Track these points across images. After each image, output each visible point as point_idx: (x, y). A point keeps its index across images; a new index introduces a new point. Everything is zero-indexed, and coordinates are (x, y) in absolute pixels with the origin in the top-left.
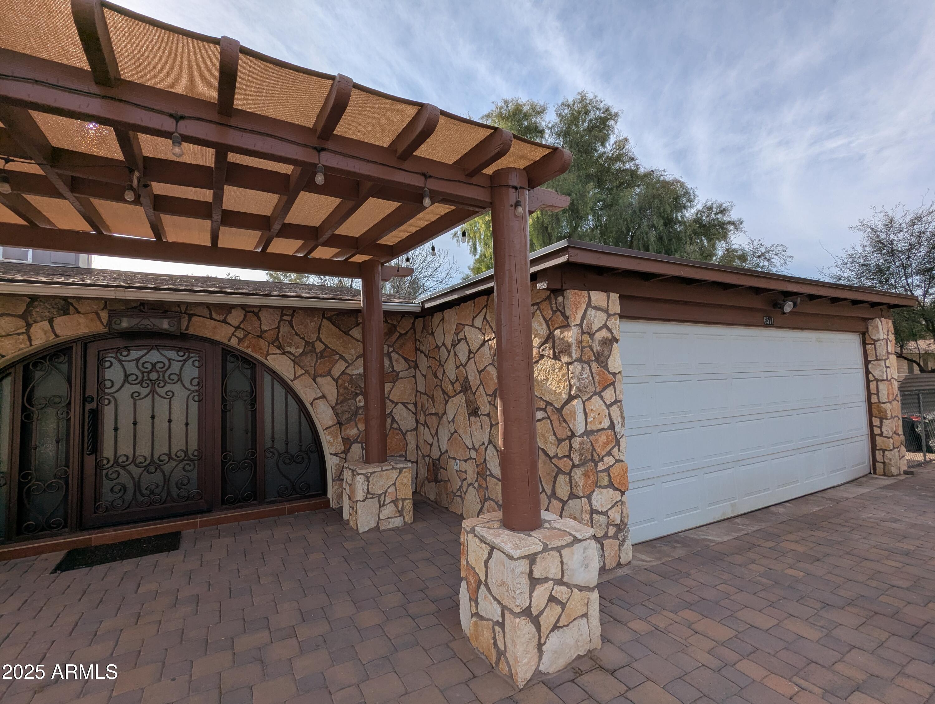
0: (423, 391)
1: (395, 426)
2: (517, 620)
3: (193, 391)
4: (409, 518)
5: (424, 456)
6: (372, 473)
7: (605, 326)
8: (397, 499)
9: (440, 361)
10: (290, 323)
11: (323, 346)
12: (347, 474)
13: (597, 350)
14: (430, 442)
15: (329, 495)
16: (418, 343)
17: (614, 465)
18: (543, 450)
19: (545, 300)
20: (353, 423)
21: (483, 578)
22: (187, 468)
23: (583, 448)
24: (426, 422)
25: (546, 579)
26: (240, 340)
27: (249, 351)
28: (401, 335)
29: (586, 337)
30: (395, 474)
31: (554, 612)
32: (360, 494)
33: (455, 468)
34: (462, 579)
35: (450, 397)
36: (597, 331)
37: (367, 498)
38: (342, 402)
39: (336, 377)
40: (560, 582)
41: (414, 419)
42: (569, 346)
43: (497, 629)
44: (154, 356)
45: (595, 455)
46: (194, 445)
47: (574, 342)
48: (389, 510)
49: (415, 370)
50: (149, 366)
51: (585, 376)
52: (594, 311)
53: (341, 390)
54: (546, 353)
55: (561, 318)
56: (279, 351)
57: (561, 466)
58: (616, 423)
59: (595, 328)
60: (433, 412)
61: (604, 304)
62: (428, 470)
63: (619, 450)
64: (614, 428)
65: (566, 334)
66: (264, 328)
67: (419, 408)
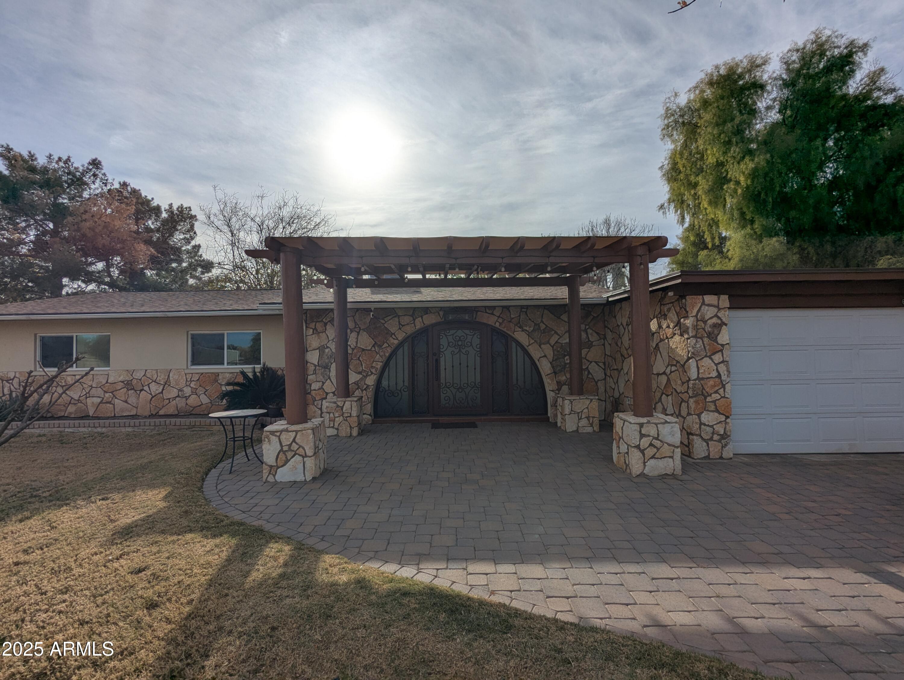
0: (609, 355)
1: (590, 376)
2: (633, 449)
3: (477, 351)
4: (596, 428)
5: (610, 397)
6: (574, 400)
7: (716, 316)
8: (589, 417)
9: (619, 335)
10: (526, 312)
11: (545, 326)
12: (560, 401)
13: (708, 331)
14: (613, 387)
15: (549, 415)
16: (606, 322)
17: (719, 399)
18: (675, 389)
19: (676, 301)
20: (563, 373)
21: (621, 435)
22: (476, 391)
23: (695, 387)
24: (611, 375)
25: (649, 436)
26: (500, 324)
27: (505, 330)
28: (594, 317)
29: (701, 324)
30: (588, 402)
31: (653, 451)
32: (567, 411)
33: (627, 402)
34: (613, 440)
35: (625, 358)
36: (708, 319)
37: (571, 413)
38: (556, 360)
39: (552, 345)
40: (657, 439)
41: (603, 373)
42: (688, 328)
43: (626, 455)
44: (460, 333)
45: (704, 392)
46: (478, 379)
47: (691, 326)
48: (584, 422)
49: (604, 340)
50: (458, 338)
51: (698, 346)
52: (707, 307)
53: (556, 353)
54: (676, 332)
55: (685, 312)
56: (520, 330)
57: (683, 397)
58: (722, 374)
59: (707, 317)
60: (615, 368)
61: (716, 303)
62: (612, 406)
63: (724, 391)
64: (721, 377)
65: (686, 321)
66: (512, 316)
67: (607, 366)
